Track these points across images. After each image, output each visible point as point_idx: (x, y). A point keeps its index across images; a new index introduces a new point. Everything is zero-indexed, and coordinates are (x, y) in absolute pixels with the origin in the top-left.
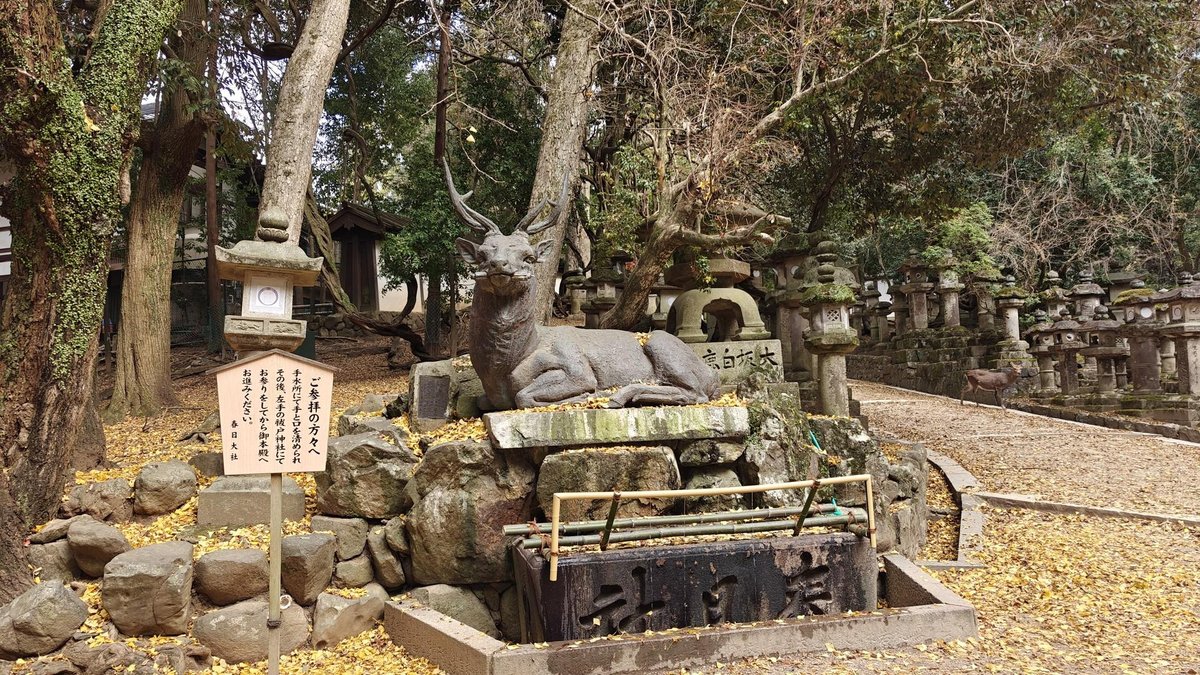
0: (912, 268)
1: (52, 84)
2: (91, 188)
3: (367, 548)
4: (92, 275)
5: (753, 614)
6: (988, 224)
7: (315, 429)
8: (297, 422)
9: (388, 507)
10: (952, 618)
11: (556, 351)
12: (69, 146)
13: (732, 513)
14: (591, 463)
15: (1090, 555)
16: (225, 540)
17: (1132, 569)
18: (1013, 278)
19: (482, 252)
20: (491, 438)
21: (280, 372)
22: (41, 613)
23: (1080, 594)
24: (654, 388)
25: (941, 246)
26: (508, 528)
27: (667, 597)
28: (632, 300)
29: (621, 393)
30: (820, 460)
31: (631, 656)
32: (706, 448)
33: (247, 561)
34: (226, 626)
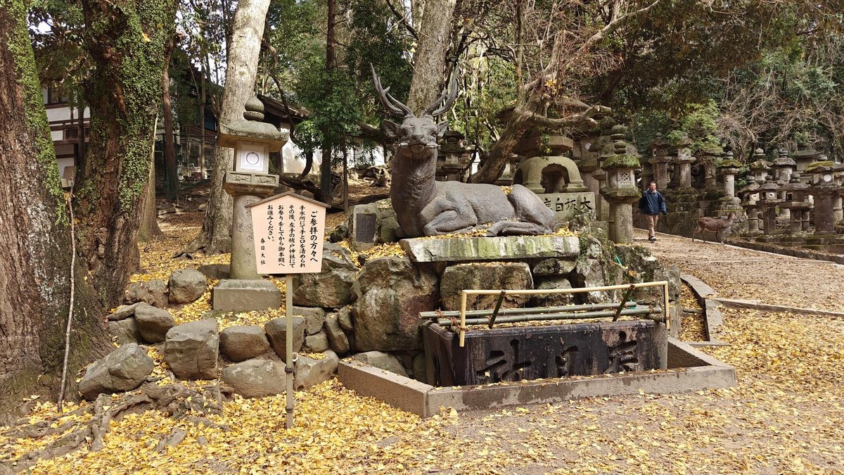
0: (658, 146)
1: (124, 9)
2: (146, 82)
3: (325, 327)
4: (145, 142)
5: (587, 371)
6: (716, 115)
7: (314, 245)
8: (303, 241)
9: (338, 300)
10: (720, 375)
11: (450, 198)
12: (134, 52)
13: (568, 306)
14: (476, 272)
15: (800, 338)
16: (233, 320)
17: (830, 346)
18: (732, 154)
19: (404, 129)
20: (410, 255)
21: (292, 207)
22: (127, 364)
23: (797, 362)
24: (516, 223)
25: (681, 130)
26: (423, 314)
27: (533, 360)
28: (495, 164)
29: (494, 227)
30: (624, 273)
31: (515, 395)
32: (551, 264)
33: (253, 333)
34: (242, 374)
